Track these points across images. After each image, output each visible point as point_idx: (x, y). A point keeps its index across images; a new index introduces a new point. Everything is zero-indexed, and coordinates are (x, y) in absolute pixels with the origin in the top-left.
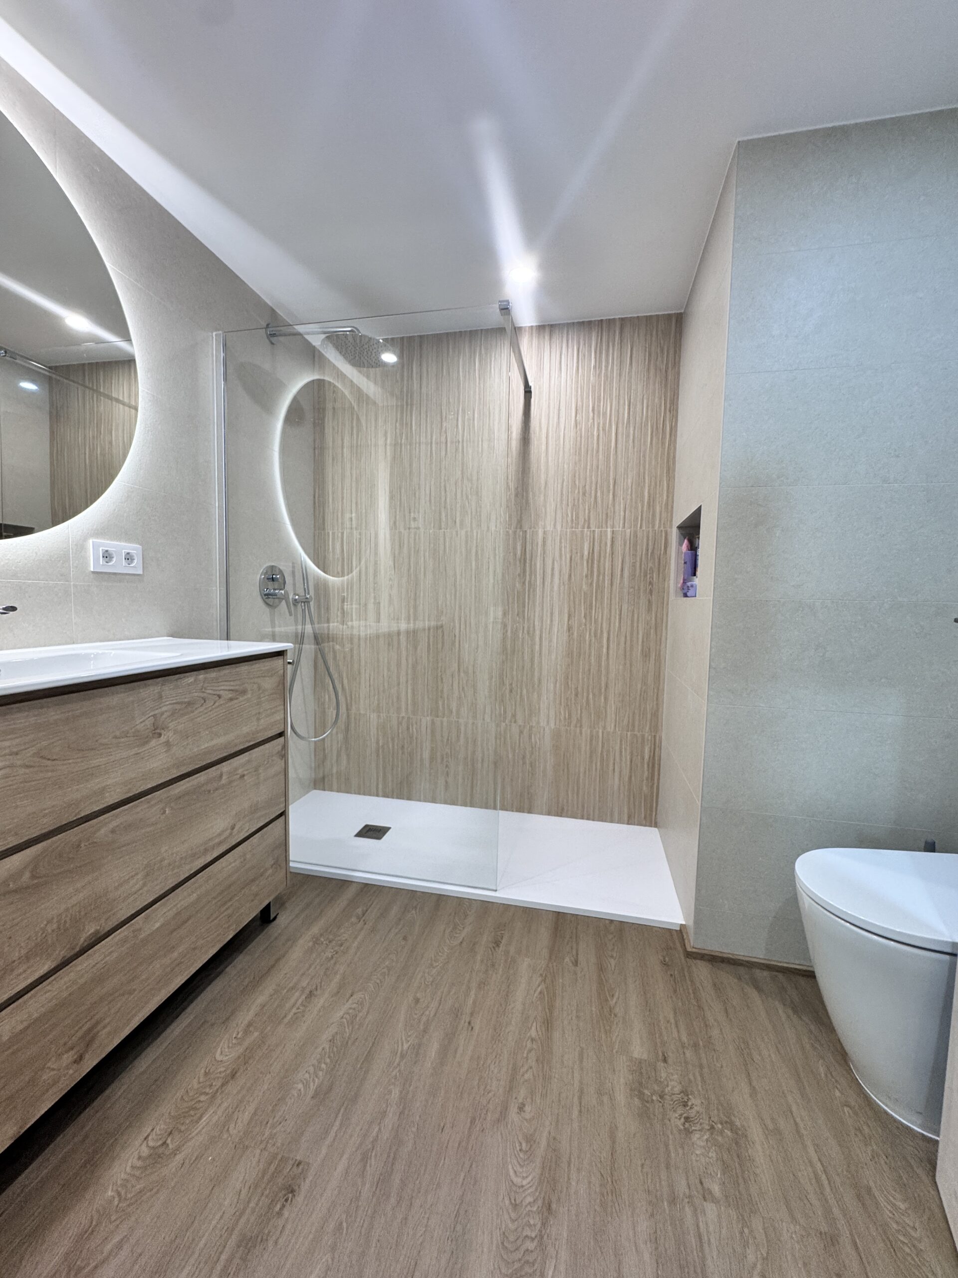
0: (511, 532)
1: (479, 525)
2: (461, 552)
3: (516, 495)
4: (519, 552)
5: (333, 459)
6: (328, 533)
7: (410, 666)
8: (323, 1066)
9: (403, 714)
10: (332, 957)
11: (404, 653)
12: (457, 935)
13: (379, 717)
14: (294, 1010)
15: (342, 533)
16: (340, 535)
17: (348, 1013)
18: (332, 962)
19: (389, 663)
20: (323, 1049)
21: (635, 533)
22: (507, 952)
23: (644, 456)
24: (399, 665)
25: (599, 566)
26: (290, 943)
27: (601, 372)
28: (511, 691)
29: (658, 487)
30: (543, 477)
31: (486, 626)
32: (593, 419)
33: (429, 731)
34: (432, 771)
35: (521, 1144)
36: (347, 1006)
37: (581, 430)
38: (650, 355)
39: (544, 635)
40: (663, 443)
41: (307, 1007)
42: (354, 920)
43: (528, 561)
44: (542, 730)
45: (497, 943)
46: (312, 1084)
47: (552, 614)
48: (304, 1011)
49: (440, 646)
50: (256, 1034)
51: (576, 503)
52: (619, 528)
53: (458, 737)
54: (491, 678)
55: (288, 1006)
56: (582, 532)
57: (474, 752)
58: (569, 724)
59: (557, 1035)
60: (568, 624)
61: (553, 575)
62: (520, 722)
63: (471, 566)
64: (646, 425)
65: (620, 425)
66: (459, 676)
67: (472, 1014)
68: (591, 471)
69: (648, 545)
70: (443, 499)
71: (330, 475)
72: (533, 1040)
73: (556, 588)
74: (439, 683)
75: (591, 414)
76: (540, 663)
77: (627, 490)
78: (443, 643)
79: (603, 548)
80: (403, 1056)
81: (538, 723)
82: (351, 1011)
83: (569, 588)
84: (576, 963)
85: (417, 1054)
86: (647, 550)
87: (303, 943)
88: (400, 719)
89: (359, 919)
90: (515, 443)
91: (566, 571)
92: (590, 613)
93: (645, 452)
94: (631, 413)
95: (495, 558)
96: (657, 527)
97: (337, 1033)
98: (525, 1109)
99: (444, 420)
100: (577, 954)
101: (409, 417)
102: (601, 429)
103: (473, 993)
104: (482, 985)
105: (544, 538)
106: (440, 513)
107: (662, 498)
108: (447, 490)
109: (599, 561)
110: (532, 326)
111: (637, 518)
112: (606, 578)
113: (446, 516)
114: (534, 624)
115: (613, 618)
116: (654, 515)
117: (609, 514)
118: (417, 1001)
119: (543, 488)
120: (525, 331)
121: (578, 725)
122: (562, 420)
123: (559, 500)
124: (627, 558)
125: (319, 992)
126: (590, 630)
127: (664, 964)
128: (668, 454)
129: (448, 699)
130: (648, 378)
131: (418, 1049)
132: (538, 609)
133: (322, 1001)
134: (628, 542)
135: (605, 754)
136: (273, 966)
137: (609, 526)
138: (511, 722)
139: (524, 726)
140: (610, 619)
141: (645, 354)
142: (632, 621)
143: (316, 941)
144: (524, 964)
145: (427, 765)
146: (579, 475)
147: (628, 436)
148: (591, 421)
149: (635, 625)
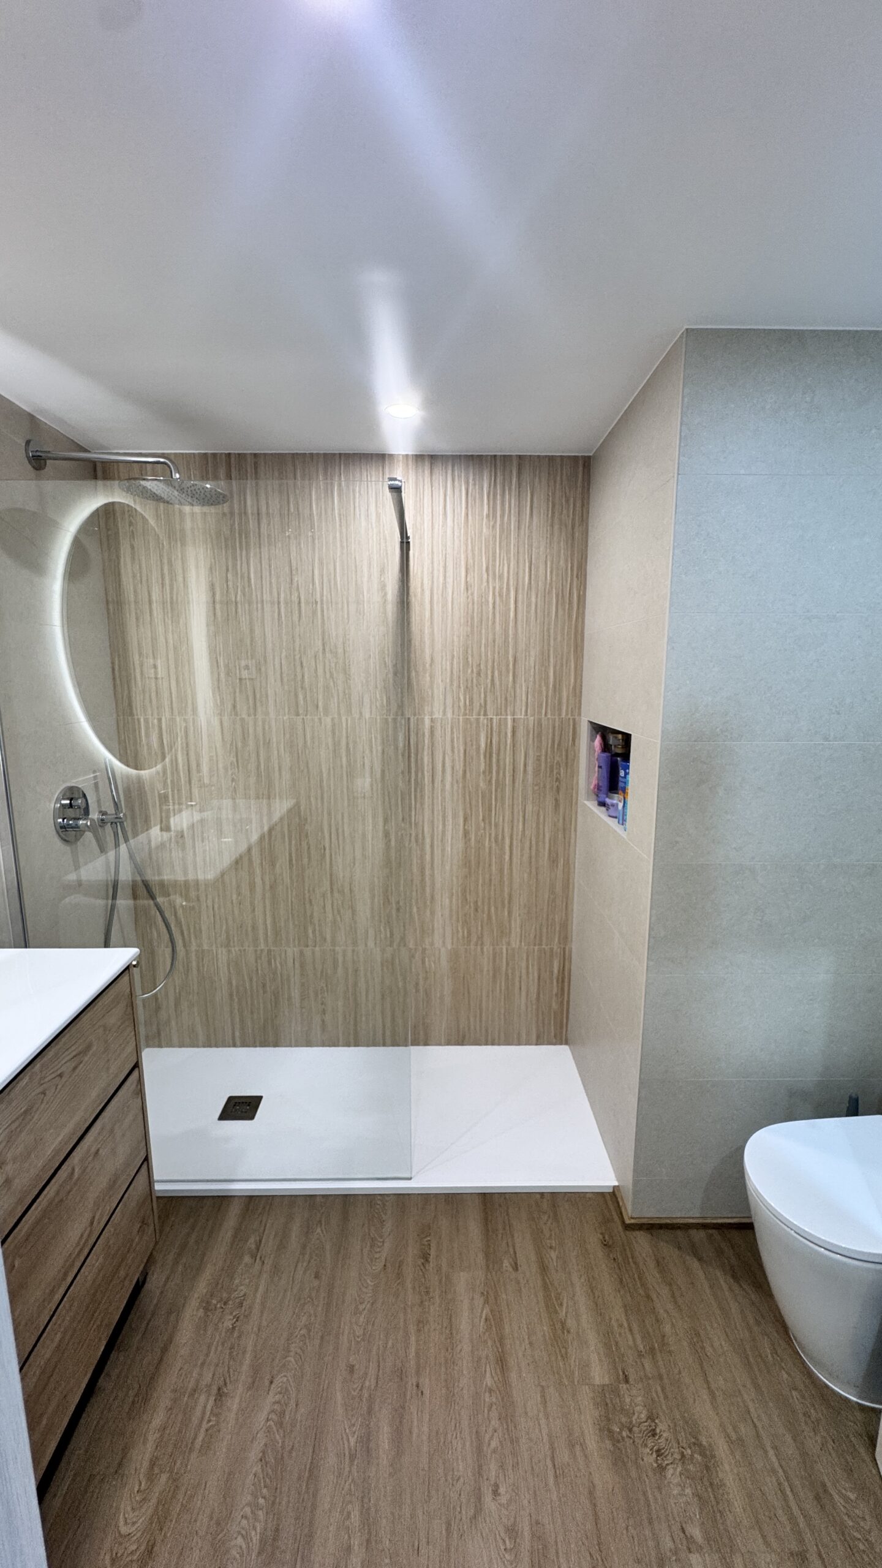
0: (390, 720)
1: (349, 711)
2: (327, 744)
3: (395, 674)
4: (401, 745)
5: (137, 619)
6: (139, 720)
7: (267, 887)
8: (261, 1501)
9: (262, 946)
10: (234, 1328)
11: (258, 871)
12: (377, 1256)
13: (229, 951)
14: (205, 1426)
15: (160, 720)
16: (156, 721)
17: (273, 1411)
18: (236, 1334)
19: (238, 887)
20: (255, 1475)
21: (540, 720)
22: (439, 1269)
23: (548, 630)
24: (252, 887)
25: (498, 761)
26: (173, 1318)
27: (495, 522)
28: (398, 910)
29: (565, 667)
30: (427, 651)
31: (364, 835)
32: (488, 582)
33: (297, 965)
34: (304, 1010)
35: (504, 1541)
36: (271, 1398)
37: (472, 594)
38: (554, 506)
39: (436, 843)
40: (570, 616)
41: (220, 1414)
42: (247, 1259)
43: (413, 755)
44: (437, 952)
45: (426, 1257)
46: (253, 1533)
47: (444, 817)
48: (218, 1423)
49: (306, 861)
50: (164, 1477)
51: (469, 685)
52: (520, 716)
53: (335, 967)
54: (373, 897)
55: (195, 1421)
56: (478, 720)
57: (355, 984)
58: (469, 941)
59: (513, 1376)
60: (465, 829)
61: (444, 771)
62: (411, 945)
63: (341, 761)
64: (550, 592)
65: (520, 591)
66: (332, 896)
67: (418, 1373)
68: (486, 646)
69: (554, 735)
70: (299, 677)
71: (135, 643)
72: (490, 1391)
73: (448, 786)
74: (308, 906)
75: (485, 576)
76: (432, 876)
77: (529, 670)
78: (309, 858)
79: (503, 740)
80: (352, 1458)
81: (432, 944)
82: (276, 1407)
83: (464, 787)
84: (516, 1268)
85: (368, 1450)
86: (553, 742)
87: (191, 1312)
88: (258, 952)
89: (254, 1257)
90: (391, 609)
91: (459, 767)
92: (490, 816)
93: (549, 624)
94: (533, 576)
95: (371, 751)
96: (563, 715)
97: (266, 1445)
98: (499, 1491)
99: (294, 572)
100: (515, 1253)
101: (245, 565)
102: (497, 594)
103: (413, 1339)
104: (421, 1323)
105: (432, 727)
106: (296, 696)
107: (570, 681)
108: (304, 664)
109: (498, 754)
110: (407, 456)
111: (542, 705)
112: (507, 774)
113: (305, 698)
114: (423, 831)
115: (515, 821)
116: (560, 703)
117: (509, 699)
118: (351, 1369)
119: (428, 666)
120: (398, 461)
121: (480, 942)
122: (450, 580)
123: (448, 680)
124: (531, 752)
125: (229, 1386)
126: (490, 835)
127: (606, 1245)
128: (576, 626)
129: (320, 925)
130: (552, 534)
131: (367, 1441)
132: (427, 812)
133: (237, 1400)
134: (532, 732)
135: (510, 971)
136: (161, 1360)
137: (509, 713)
138: (399, 945)
139: (416, 949)
140: (512, 821)
141: (548, 504)
142: (538, 823)
143: (207, 1308)
144: (462, 1280)
145: (298, 1005)
146: (472, 652)
147: (529, 605)
148: (485, 584)
149: (541, 826)
